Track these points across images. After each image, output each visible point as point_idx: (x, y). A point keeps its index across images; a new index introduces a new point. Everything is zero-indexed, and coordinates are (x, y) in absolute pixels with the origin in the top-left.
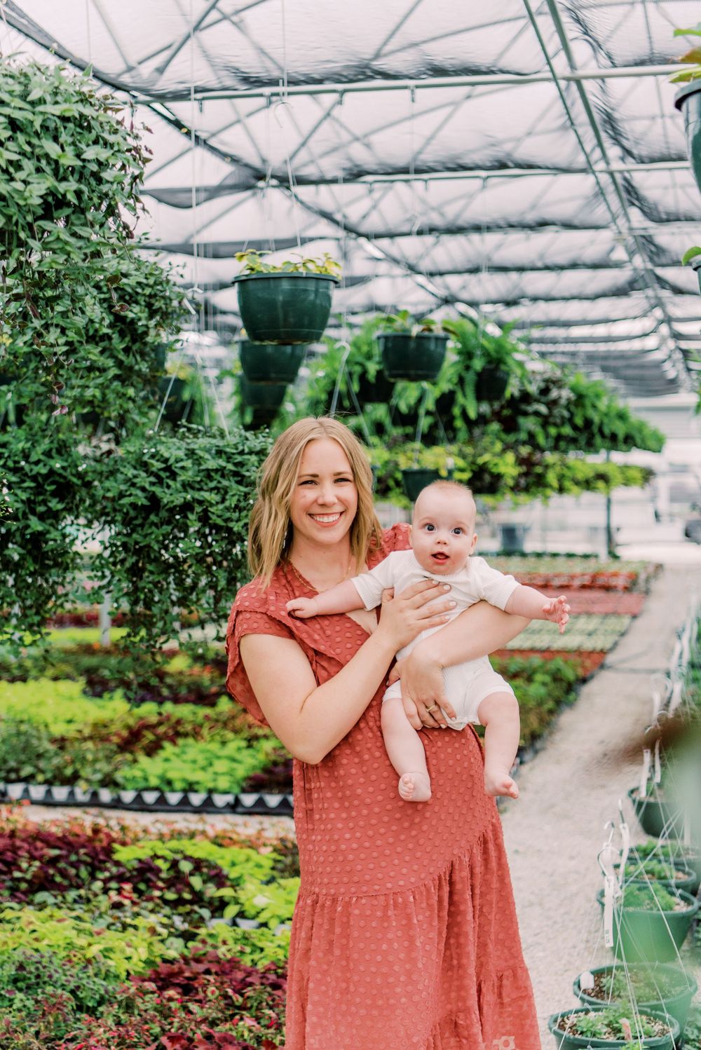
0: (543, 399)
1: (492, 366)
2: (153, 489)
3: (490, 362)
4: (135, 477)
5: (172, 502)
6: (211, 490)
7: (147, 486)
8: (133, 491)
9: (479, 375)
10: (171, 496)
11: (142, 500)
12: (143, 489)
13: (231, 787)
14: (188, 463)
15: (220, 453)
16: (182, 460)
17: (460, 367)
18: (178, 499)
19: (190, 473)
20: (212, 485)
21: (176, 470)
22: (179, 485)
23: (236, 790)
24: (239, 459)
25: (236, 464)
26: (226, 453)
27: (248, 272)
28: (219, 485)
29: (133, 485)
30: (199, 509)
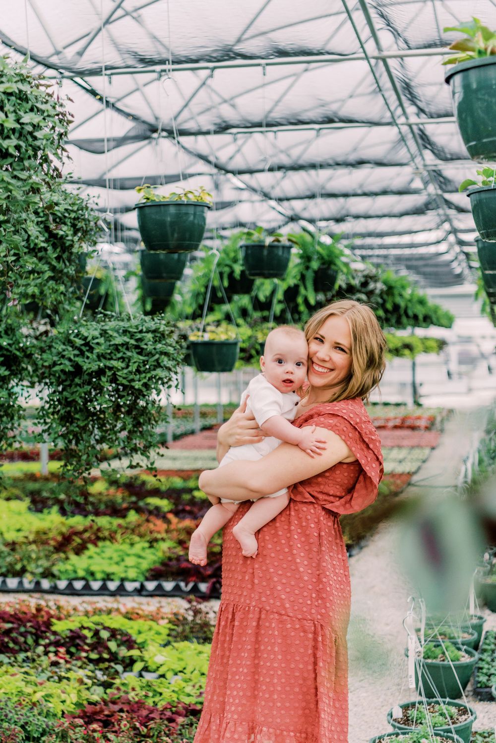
0: (364, 290)
1: (325, 266)
2: (77, 359)
3: (323, 264)
4: (64, 350)
5: (90, 368)
6: (119, 359)
7: (72, 357)
8: (63, 361)
9: (316, 272)
10: (90, 365)
11: (69, 368)
12: (70, 360)
13: (137, 577)
14: (102, 340)
15: (125, 332)
16: (97, 338)
17: (301, 267)
18: (94, 367)
19: (103, 347)
20: (119, 355)
21: (93, 345)
22: (95, 356)
23: (142, 579)
24: (139, 336)
25: (137, 340)
26: (129, 332)
27: (145, 201)
28: (124, 356)
29: (63, 357)
30: (109, 373)
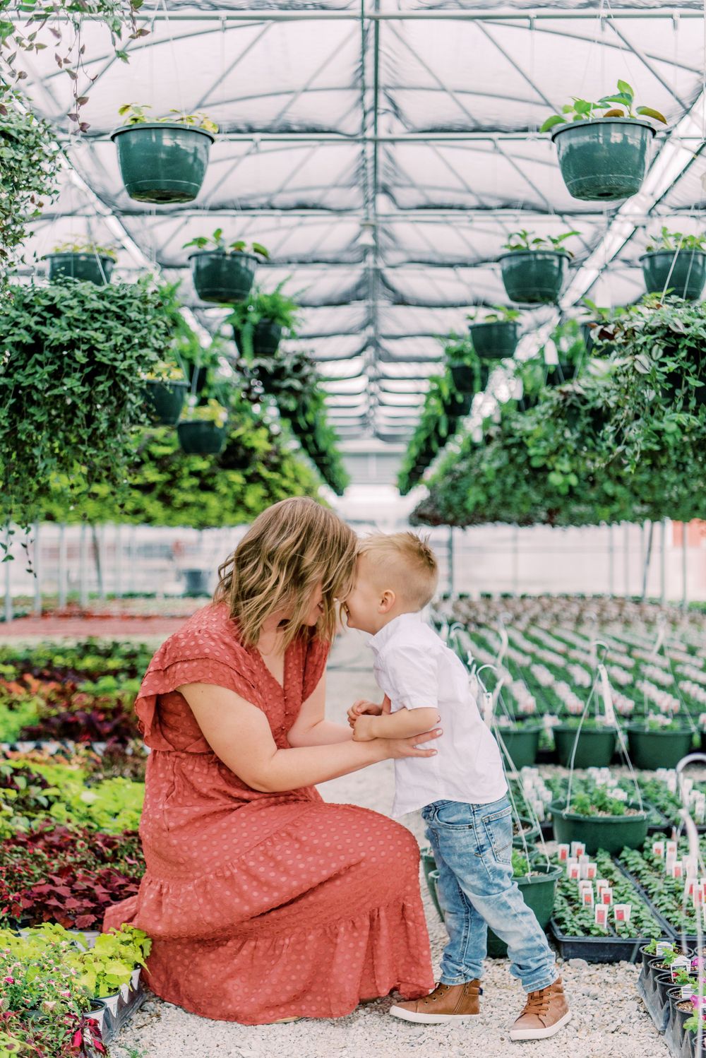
0: (296, 375)
1: (267, 320)
2: (39, 327)
3: (265, 317)
4: (18, 317)
5: (58, 339)
6: (96, 330)
7: (32, 324)
8: (16, 330)
9: (256, 327)
10: (57, 333)
11: (27, 339)
12: (28, 328)
14: (74, 303)
15: (101, 297)
16: (66, 299)
18: (66, 336)
19: (76, 311)
20: (97, 325)
21: (62, 308)
22: (64, 324)
23: (12, 740)
24: (121, 302)
25: (120, 307)
26: (108, 297)
27: (131, 123)
28: (104, 326)
29: (16, 324)
30: (84, 347)
